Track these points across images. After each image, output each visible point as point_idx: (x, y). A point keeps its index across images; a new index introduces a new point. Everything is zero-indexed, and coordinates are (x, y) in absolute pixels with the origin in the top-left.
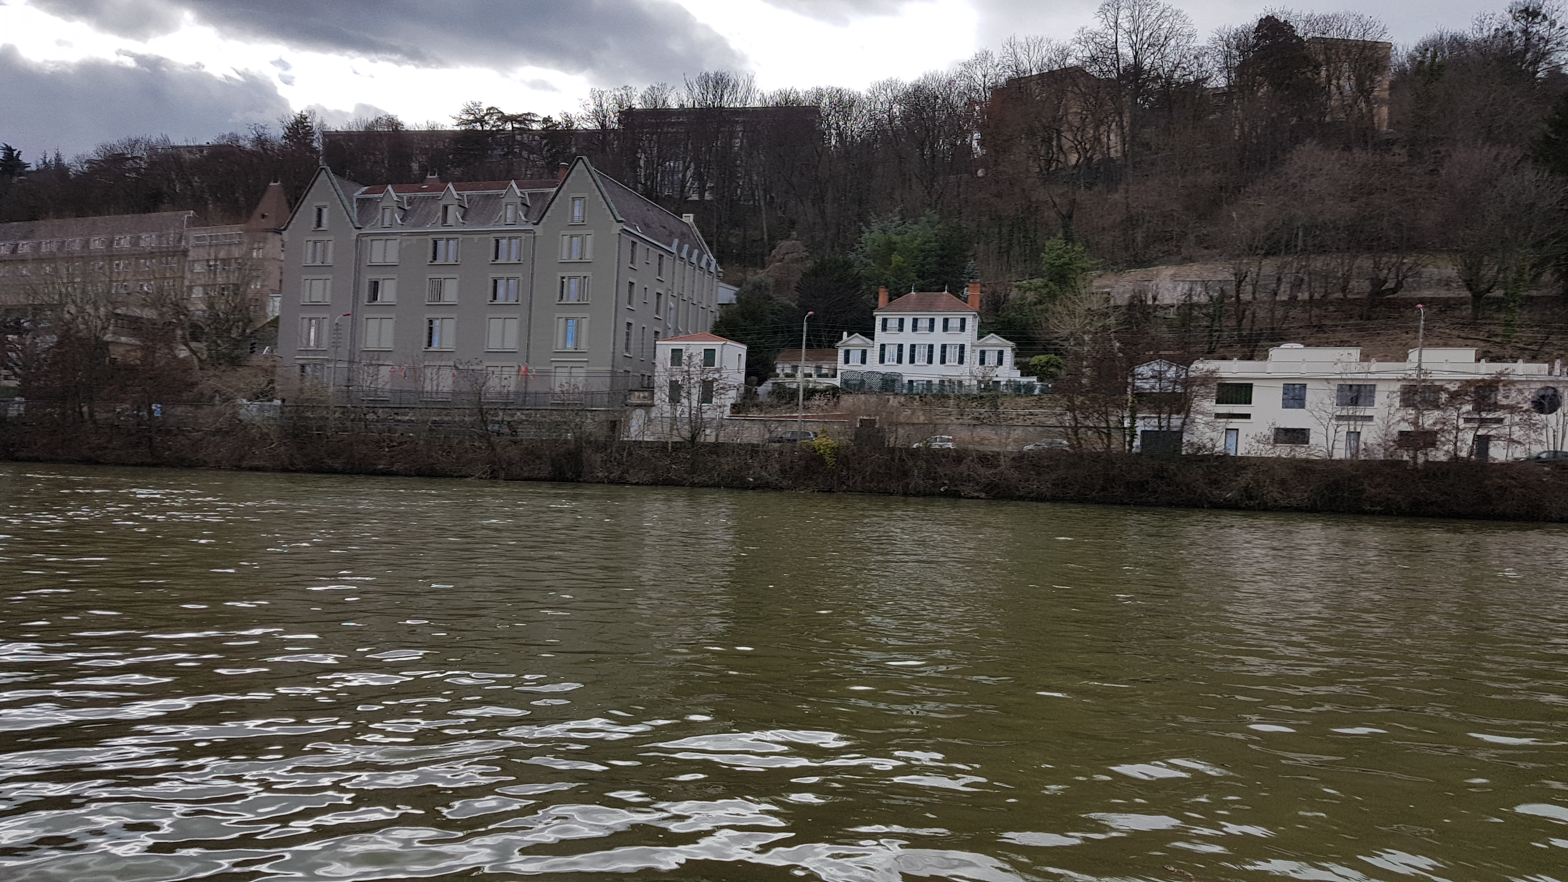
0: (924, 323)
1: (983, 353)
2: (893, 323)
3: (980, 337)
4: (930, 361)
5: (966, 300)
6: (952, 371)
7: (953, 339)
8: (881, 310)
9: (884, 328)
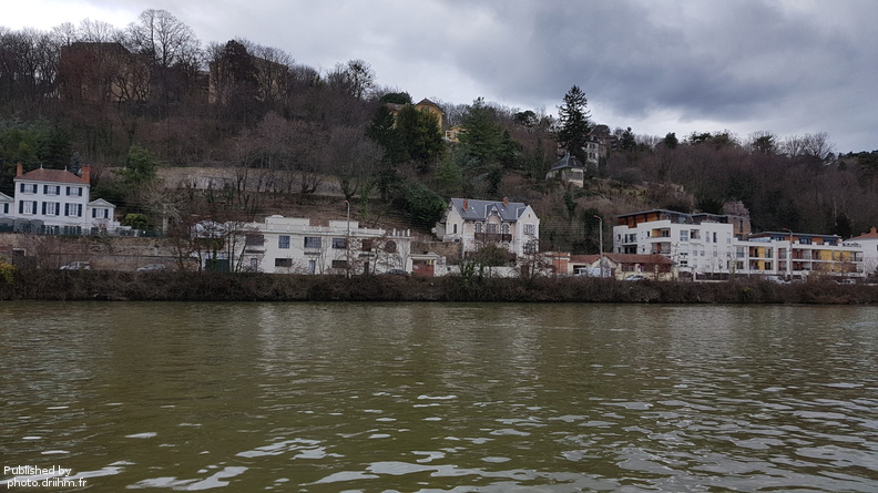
0: (52, 189)
1: (94, 210)
2: (29, 187)
3: (91, 200)
4: (57, 213)
5: (80, 176)
6: (73, 220)
7: (74, 200)
8: (19, 178)
9: (22, 190)
